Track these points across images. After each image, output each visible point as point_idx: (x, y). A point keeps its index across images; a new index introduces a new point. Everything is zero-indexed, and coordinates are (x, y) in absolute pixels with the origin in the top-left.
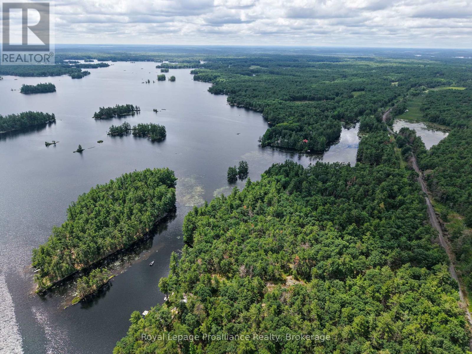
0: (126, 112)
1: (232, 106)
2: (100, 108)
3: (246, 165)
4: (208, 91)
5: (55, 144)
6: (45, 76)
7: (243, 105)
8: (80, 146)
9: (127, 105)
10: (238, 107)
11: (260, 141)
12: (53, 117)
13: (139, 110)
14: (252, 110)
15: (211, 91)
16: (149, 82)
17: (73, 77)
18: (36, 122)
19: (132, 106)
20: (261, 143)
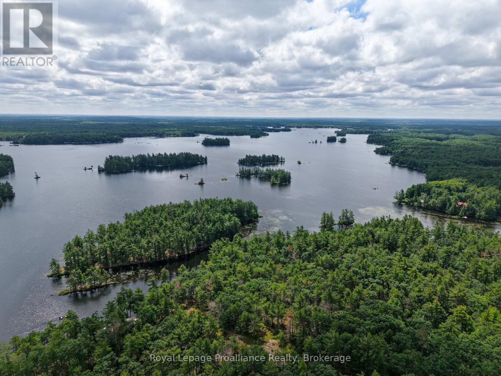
0: (270, 161)
1: (393, 165)
2: (247, 155)
3: (352, 216)
4: (375, 151)
5: (187, 177)
6: (232, 135)
7: (406, 165)
8: (202, 179)
9: (273, 156)
10: (400, 166)
11: (397, 198)
12: (206, 159)
13: (284, 161)
14: (416, 170)
15: (377, 151)
16: (316, 142)
17: (252, 137)
18: (189, 161)
19: (277, 157)
20: (396, 200)
